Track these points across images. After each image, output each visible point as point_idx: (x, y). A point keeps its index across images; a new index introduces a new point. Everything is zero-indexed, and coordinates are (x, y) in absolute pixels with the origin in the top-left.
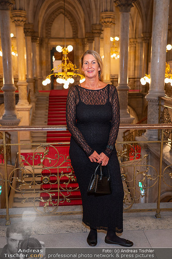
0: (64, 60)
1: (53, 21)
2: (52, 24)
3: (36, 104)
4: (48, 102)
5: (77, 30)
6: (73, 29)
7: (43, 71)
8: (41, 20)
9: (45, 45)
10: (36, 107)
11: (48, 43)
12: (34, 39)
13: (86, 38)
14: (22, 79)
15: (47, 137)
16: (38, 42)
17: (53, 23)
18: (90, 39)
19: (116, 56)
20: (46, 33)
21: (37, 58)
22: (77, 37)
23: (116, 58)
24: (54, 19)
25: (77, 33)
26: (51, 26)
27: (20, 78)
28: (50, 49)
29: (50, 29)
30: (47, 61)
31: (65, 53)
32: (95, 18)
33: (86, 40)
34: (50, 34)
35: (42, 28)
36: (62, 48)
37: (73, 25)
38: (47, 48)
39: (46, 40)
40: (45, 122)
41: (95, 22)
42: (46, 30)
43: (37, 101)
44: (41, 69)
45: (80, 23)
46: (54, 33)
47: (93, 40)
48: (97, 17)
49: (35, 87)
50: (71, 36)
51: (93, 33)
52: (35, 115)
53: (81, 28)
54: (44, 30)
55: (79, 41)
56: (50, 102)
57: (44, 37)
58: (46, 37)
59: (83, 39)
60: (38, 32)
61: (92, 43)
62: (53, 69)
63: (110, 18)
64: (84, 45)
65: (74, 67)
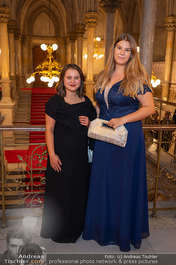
0: (49, 59)
1: (35, 19)
2: (34, 22)
3: (18, 102)
4: (30, 100)
5: (59, 29)
6: (55, 28)
7: (25, 69)
8: (23, 17)
9: (27, 43)
10: (18, 105)
11: (30, 41)
12: (16, 37)
13: (68, 37)
15: (30, 134)
16: (20, 40)
17: (36, 21)
18: (72, 38)
19: (98, 56)
20: (28, 31)
21: (19, 55)
22: (59, 37)
23: (97, 58)
24: (36, 17)
25: (59, 32)
26: (33, 24)
28: (32, 47)
29: (32, 27)
30: (29, 59)
31: (50, 52)
32: (78, 18)
33: (68, 39)
34: (32, 32)
35: (24, 26)
36: (47, 46)
37: (55, 24)
38: (29, 45)
39: (28, 38)
40: (28, 120)
41: (78, 22)
42: (28, 27)
43: (19, 99)
44: (23, 67)
45: (62, 22)
46: (36, 31)
47: (76, 40)
48: (80, 17)
49: (18, 85)
50: (53, 34)
51: (75, 32)
52: (17, 112)
53: (63, 27)
54: (26, 28)
55: (62, 40)
56: (32, 100)
57: (26, 34)
58: (29, 35)
59: (65, 39)
60: (20, 30)
61: (75, 42)
62: (38, 67)
63: (94, 18)
64: (66, 45)
65: (59, 66)
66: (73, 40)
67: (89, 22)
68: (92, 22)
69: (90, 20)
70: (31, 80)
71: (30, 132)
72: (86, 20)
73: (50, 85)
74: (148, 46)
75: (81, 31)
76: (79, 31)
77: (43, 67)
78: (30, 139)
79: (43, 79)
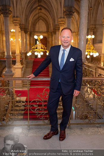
1: (36, 23)
2: (36, 25)
3: (26, 65)
4: (32, 64)
5: (49, 28)
6: (47, 27)
9: (32, 36)
10: (26, 67)
11: (34, 35)
12: (26, 32)
14: (18, 52)
15: (31, 82)
16: (29, 34)
18: (54, 32)
20: (33, 29)
21: (28, 42)
22: (49, 32)
25: (49, 29)
27: (17, 52)
29: (35, 27)
30: (33, 43)
34: (35, 30)
35: (31, 27)
37: (47, 25)
39: (33, 33)
42: (33, 28)
43: (27, 64)
45: (50, 24)
46: (37, 29)
50: (46, 31)
53: (51, 27)
54: (32, 28)
57: (32, 31)
59: (51, 33)
62: (33, 48)
63: (63, 21)
64: (52, 36)
65: (43, 47)
66: (55, 33)
67: (60, 23)
68: (62, 23)
69: (61, 23)
70: (29, 54)
71: (31, 81)
72: (59, 23)
73: (39, 56)
74: (83, 34)
75: (58, 28)
76: (57, 28)
77: (36, 47)
78: (30, 84)
79: (36, 54)
